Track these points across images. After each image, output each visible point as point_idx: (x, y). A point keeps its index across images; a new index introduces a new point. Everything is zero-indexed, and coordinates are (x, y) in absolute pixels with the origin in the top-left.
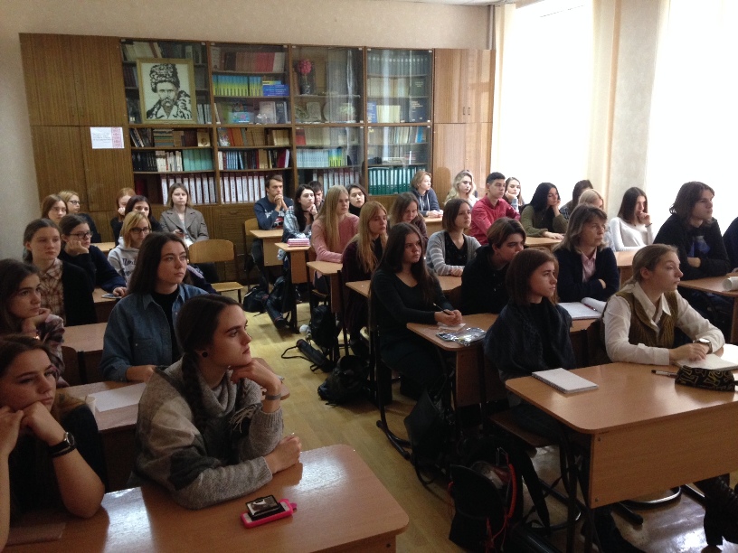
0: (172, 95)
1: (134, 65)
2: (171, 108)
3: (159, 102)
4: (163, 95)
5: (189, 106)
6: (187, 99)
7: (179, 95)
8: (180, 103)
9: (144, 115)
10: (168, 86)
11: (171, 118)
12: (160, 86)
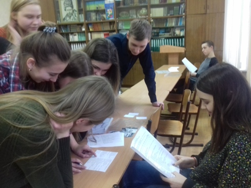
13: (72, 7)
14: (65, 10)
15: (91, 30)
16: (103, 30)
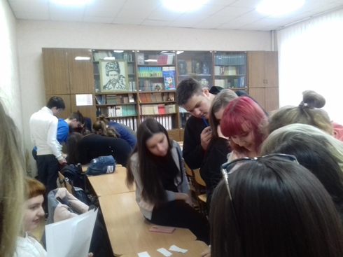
0: (116, 77)
1: (98, 63)
2: (115, 84)
3: (110, 81)
4: (112, 78)
5: (124, 83)
6: (124, 79)
7: (120, 78)
8: (120, 81)
9: (102, 88)
10: (115, 73)
11: (116, 89)
12: (110, 73)
13: (119, 72)
14: (108, 75)
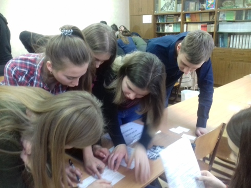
3: (165, 5)
15: (187, 21)
16: (201, 21)
